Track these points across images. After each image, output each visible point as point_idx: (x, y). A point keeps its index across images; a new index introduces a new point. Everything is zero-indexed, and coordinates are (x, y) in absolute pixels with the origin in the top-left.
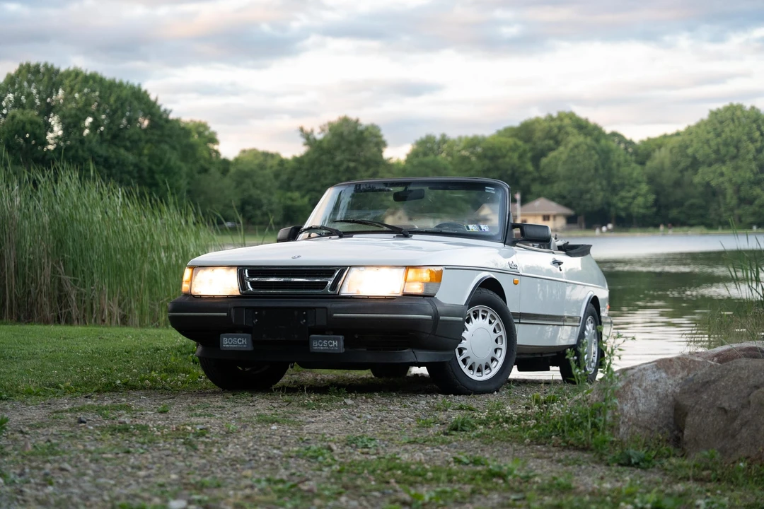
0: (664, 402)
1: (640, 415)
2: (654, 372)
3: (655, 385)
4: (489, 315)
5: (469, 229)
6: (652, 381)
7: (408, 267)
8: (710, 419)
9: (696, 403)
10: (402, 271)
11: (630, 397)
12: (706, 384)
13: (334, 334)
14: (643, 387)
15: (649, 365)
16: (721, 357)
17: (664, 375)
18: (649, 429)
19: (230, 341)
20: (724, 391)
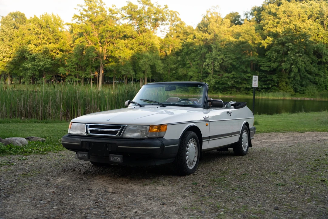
5: (189, 103)
7: (150, 126)
13: (119, 154)
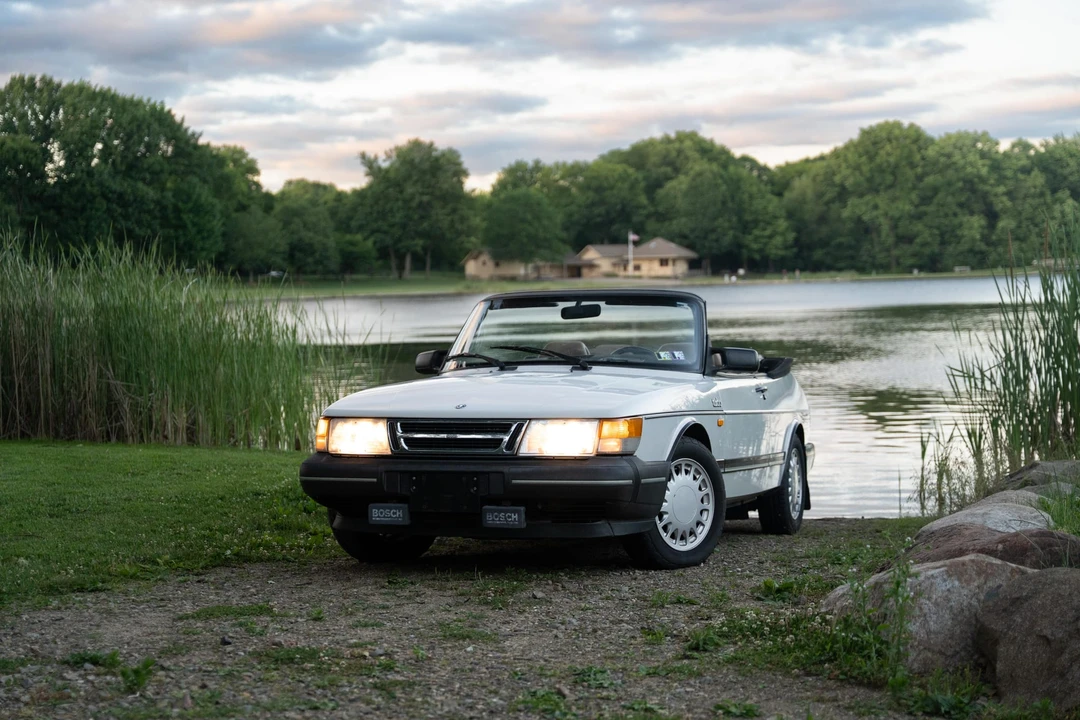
0: (959, 618)
1: (933, 636)
2: (945, 581)
3: (947, 596)
4: (693, 469)
5: (660, 357)
6: (943, 592)
7: (602, 420)
8: (1029, 650)
9: (1009, 628)
10: (595, 424)
11: (918, 613)
12: (1017, 601)
13: (512, 505)
14: (933, 601)
15: (938, 570)
16: (1007, 543)
17: (957, 583)
18: (944, 654)
19: (381, 513)
20: (1041, 612)
